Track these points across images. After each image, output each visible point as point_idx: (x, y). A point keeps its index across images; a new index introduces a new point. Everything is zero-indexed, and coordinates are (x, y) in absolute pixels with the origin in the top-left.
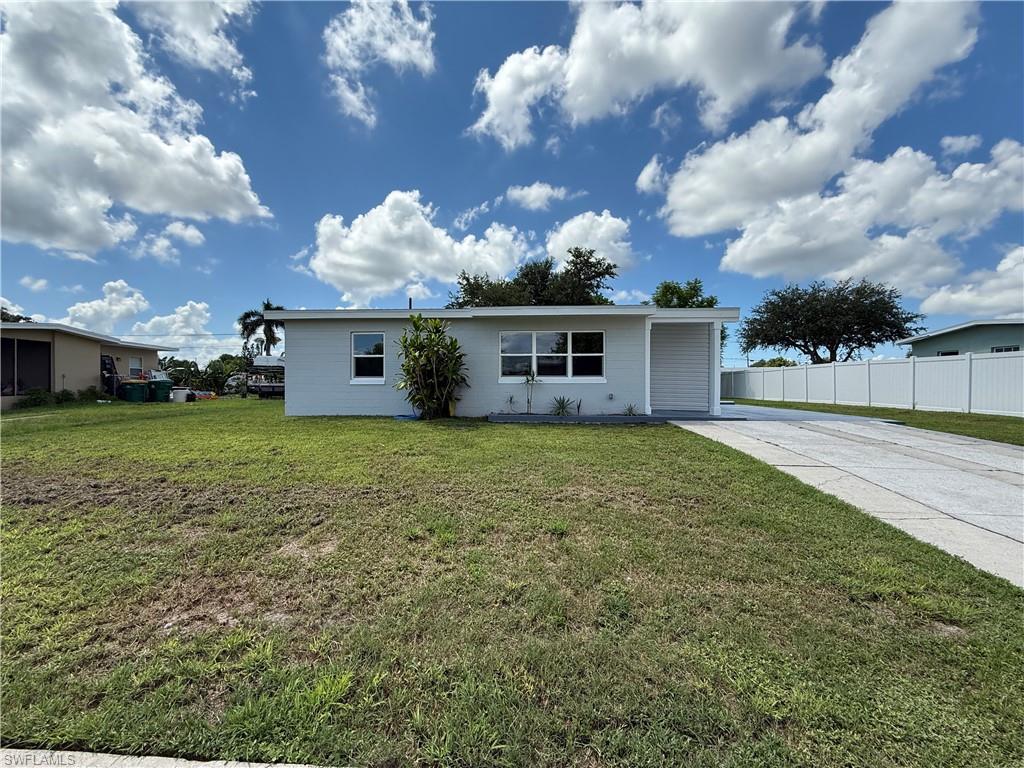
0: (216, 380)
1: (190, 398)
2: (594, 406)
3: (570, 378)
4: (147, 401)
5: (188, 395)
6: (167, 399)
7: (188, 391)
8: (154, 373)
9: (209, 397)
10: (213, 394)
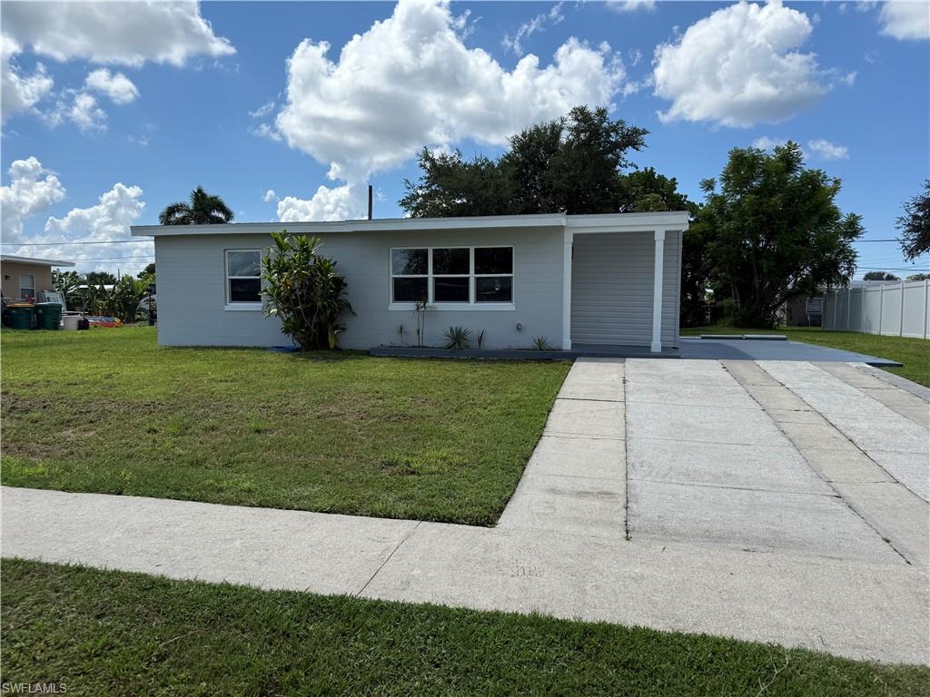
0: (125, 302)
1: (83, 325)
2: (499, 338)
3: (472, 305)
4: (34, 328)
5: (80, 322)
6: (56, 327)
7: (79, 317)
8: (47, 294)
9: (110, 325)
10: (117, 320)
